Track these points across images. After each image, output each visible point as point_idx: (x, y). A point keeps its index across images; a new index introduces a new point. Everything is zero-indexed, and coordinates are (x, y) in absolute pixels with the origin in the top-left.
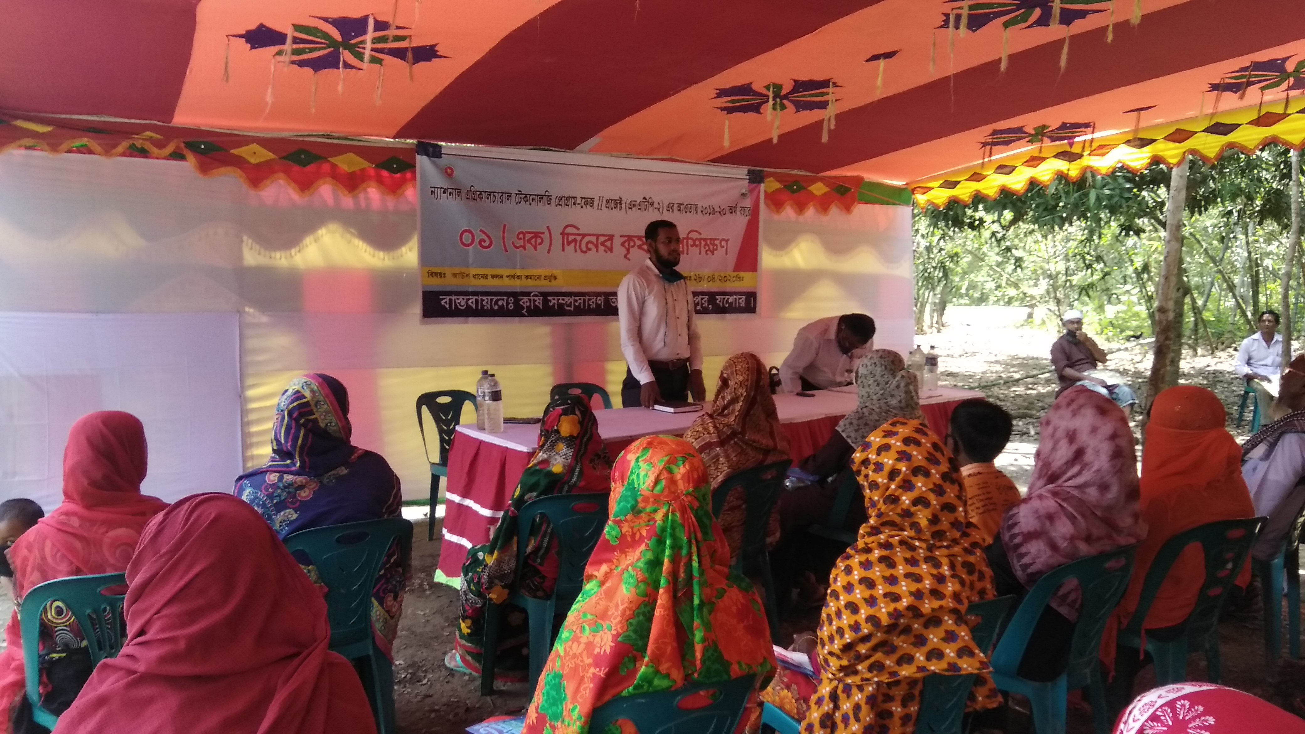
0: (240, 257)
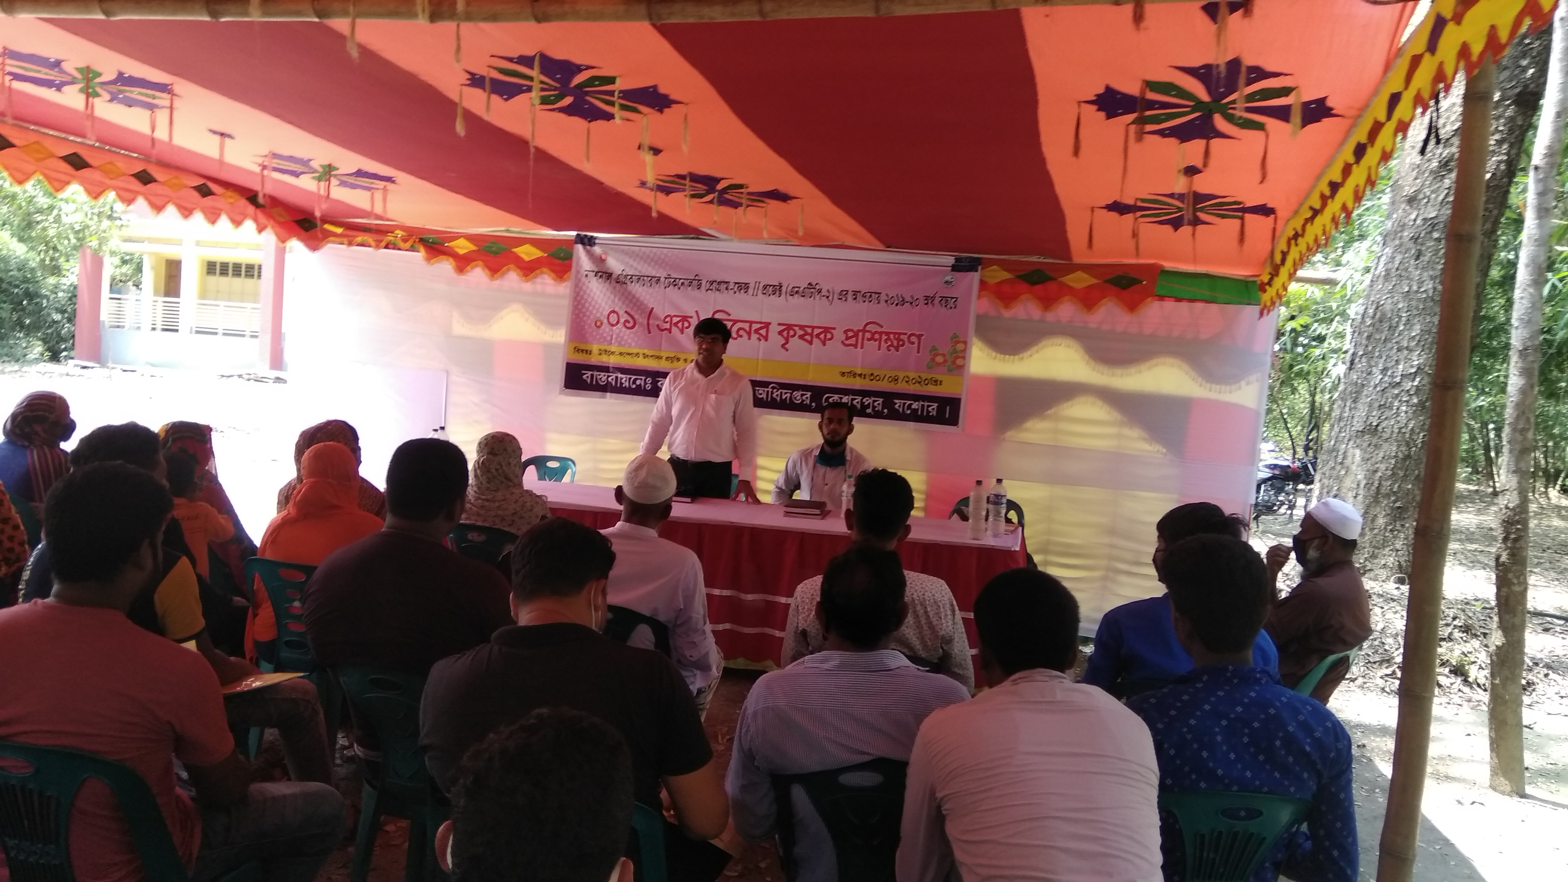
0: (451, 327)
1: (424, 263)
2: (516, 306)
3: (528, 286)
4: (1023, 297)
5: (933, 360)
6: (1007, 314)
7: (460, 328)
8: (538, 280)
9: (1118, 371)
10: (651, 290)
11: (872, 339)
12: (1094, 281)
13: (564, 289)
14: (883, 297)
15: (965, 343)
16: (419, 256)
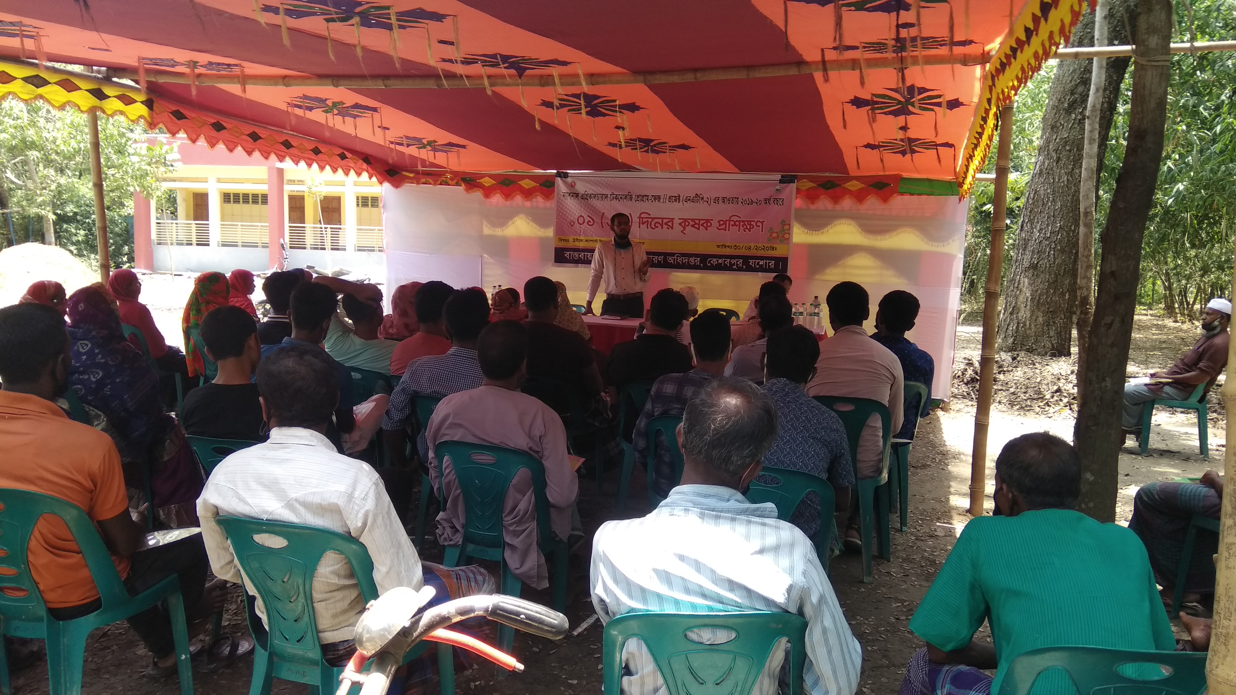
0: (482, 230)
1: (465, 192)
2: (522, 216)
3: (528, 204)
4: (822, 197)
5: (771, 236)
6: (813, 207)
7: (487, 230)
8: (534, 200)
9: (879, 237)
10: (602, 202)
11: (735, 225)
12: (863, 186)
13: (551, 204)
14: (740, 200)
15: (789, 225)
16: (461, 189)
